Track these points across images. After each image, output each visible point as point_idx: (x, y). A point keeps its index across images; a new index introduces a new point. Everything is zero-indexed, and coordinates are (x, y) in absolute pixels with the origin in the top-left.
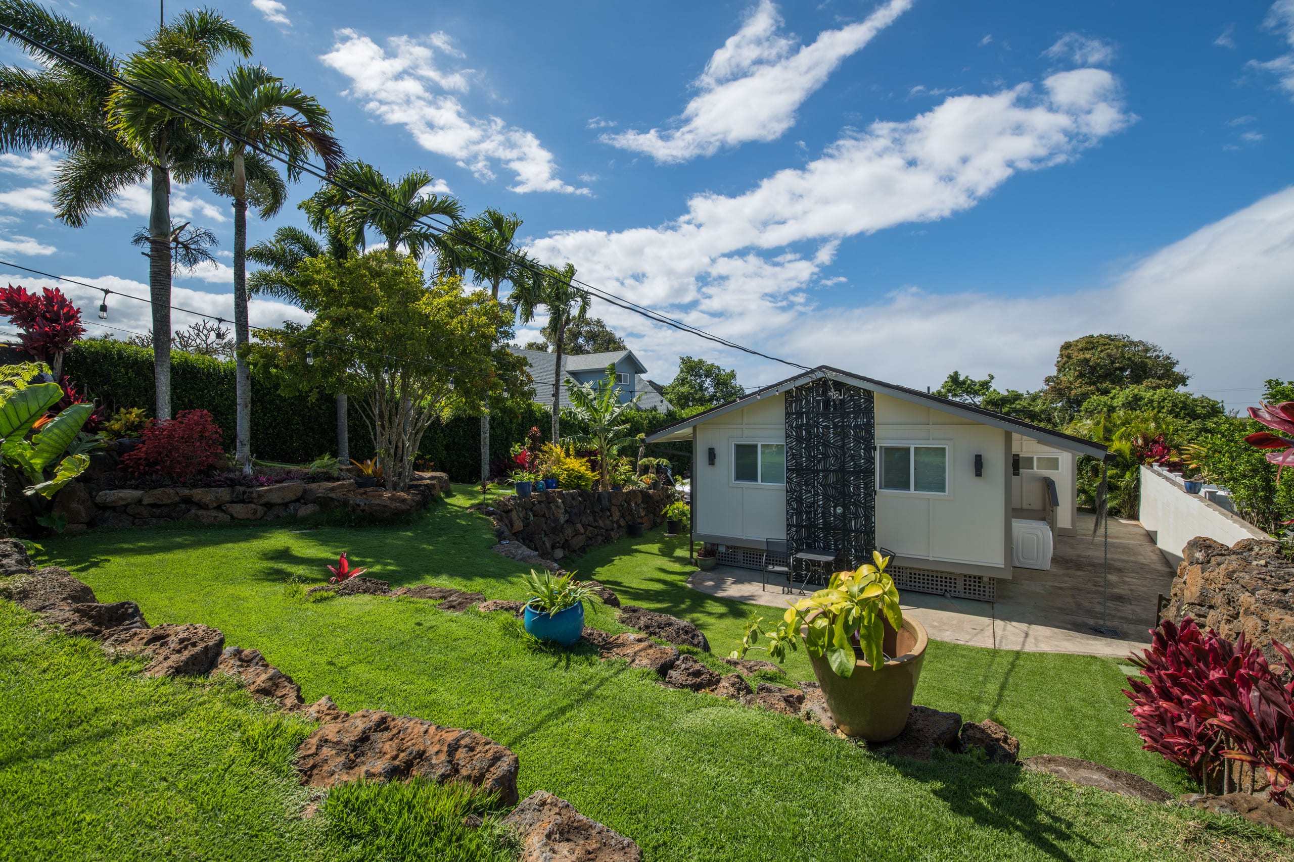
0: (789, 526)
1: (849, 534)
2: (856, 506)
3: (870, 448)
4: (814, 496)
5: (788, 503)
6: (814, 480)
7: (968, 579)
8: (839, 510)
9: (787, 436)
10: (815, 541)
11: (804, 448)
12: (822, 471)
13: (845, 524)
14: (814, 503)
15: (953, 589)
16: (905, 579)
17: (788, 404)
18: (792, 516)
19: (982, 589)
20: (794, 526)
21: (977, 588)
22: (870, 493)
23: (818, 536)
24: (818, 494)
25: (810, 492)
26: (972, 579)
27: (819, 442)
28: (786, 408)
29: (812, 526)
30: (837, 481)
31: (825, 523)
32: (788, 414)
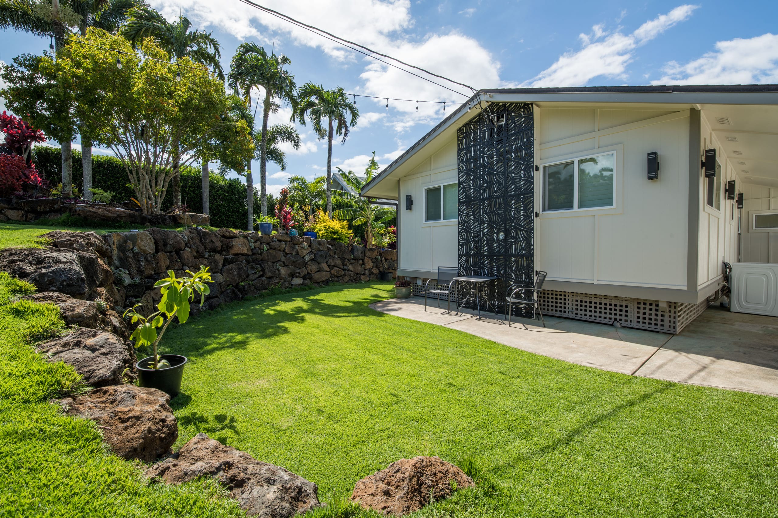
0: (460, 256)
1: (510, 260)
2: (517, 229)
3: (530, 167)
4: (480, 224)
5: (460, 234)
6: (480, 209)
7: (642, 306)
8: (502, 236)
9: (459, 171)
10: (481, 268)
11: (473, 180)
12: (487, 199)
13: (506, 250)
14: (480, 232)
15: (623, 318)
16: (570, 307)
17: (460, 140)
18: (462, 246)
19: (659, 318)
20: (465, 255)
21: (653, 317)
22: (530, 215)
23: (483, 263)
24: (483, 223)
25: (477, 221)
26: (648, 307)
27: (484, 171)
28: (458, 146)
29: (479, 253)
30: (500, 207)
31: (491, 249)
32: (460, 151)
